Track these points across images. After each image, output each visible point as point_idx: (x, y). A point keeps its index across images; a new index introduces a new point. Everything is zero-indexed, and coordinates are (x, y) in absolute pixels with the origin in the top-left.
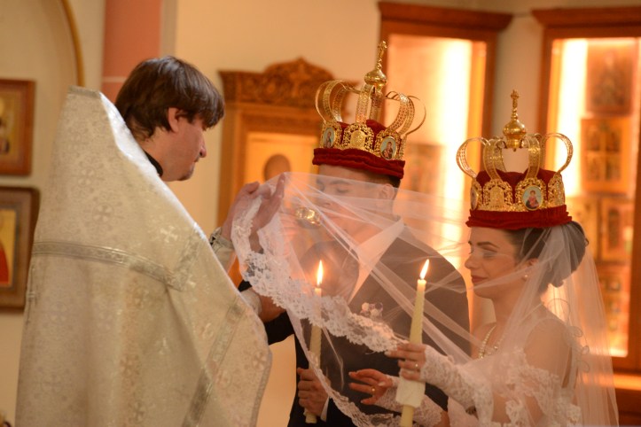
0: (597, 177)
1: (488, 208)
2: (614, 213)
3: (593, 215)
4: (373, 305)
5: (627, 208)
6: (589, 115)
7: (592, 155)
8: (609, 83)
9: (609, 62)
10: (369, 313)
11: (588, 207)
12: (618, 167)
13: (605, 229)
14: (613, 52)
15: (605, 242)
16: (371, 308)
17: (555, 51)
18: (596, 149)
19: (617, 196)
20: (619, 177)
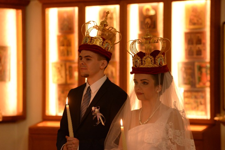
0: (64, 55)
1: (144, 66)
2: (70, 67)
3: (63, 68)
4: (96, 107)
5: (75, 65)
6: (60, 34)
7: (62, 48)
8: (66, 23)
9: (65, 16)
10: (95, 110)
11: (61, 66)
12: (71, 52)
13: (68, 73)
14: (67, 12)
15: (68, 77)
16: (95, 109)
17: (47, 12)
18: (63, 45)
19: (71, 61)
20: (71, 55)
